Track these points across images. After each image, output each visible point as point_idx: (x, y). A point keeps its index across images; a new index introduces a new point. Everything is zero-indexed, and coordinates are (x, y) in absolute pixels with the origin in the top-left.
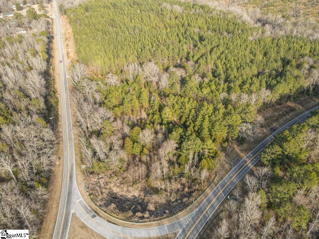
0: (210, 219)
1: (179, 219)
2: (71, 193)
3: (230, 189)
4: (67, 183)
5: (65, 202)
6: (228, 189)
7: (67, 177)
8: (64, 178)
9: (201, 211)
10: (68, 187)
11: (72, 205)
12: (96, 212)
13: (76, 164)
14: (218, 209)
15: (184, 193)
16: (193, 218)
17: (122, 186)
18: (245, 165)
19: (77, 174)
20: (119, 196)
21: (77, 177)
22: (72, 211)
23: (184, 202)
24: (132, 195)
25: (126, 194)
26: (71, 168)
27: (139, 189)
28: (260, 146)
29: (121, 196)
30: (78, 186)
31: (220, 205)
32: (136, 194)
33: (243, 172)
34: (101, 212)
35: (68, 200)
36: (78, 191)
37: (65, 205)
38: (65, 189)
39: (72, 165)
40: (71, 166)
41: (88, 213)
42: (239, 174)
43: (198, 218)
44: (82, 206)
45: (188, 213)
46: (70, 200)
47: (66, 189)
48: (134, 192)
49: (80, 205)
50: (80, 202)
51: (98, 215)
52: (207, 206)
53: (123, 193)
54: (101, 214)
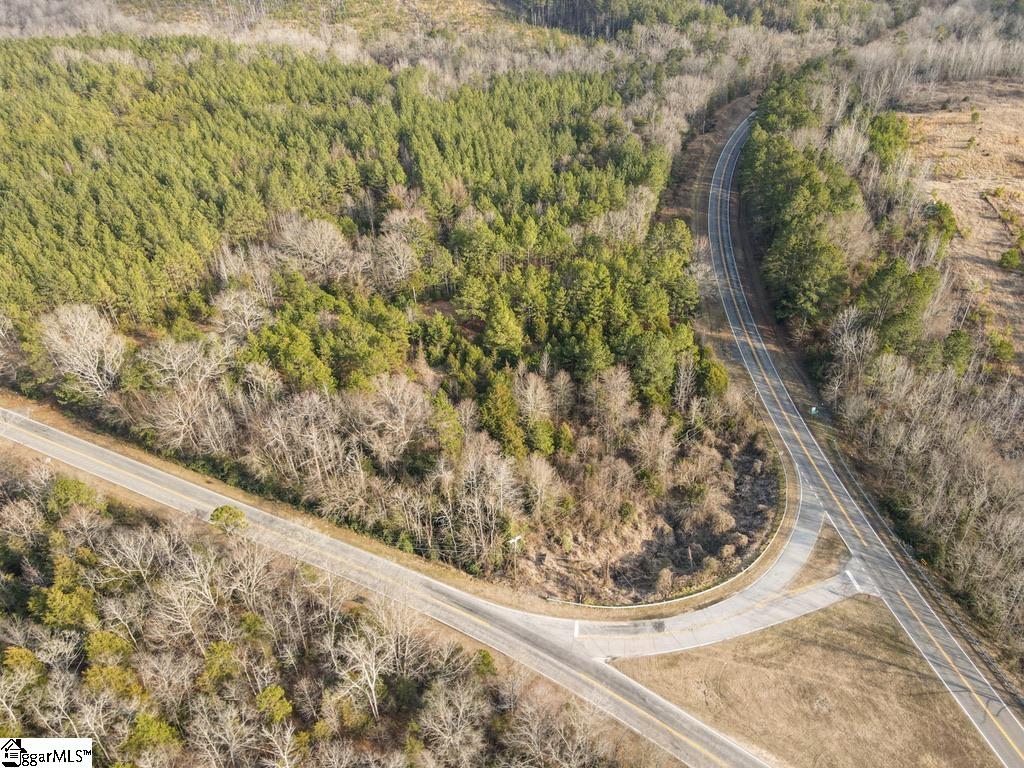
0: (832, 464)
1: (798, 501)
2: (531, 634)
3: (788, 400)
4: (487, 629)
5: (551, 663)
6: (788, 403)
7: (460, 616)
8: (456, 625)
9: (806, 465)
10: (501, 633)
11: (579, 653)
12: (650, 617)
13: (433, 577)
14: (819, 441)
15: (736, 461)
16: (813, 483)
17: (603, 539)
18: (754, 350)
19: (476, 593)
20: (618, 564)
21: (485, 597)
22: (600, 660)
23: (759, 471)
24: (640, 542)
25: (628, 552)
26: (432, 593)
27: (645, 517)
28: (727, 306)
29: (622, 560)
30: (517, 608)
31: (814, 436)
32: (646, 534)
33: (765, 362)
34: (659, 608)
35: (549, 652)
36: (541, 616)
37: (560, 665)
38: (501, 640)
39: (428, 586)
40: (428, 590)
41: (636, 633)
42: (765, 369)
43: (817, 476)
44: (602, 633)
45: (795, 481)
46: (555, 647)
47: (505, 639)
48: (638, 536)
49: (595, 636)
50: (582, 631)
51: (662, 616)
52: (802, 450)
53: (621, 552)
54: (664, 611)
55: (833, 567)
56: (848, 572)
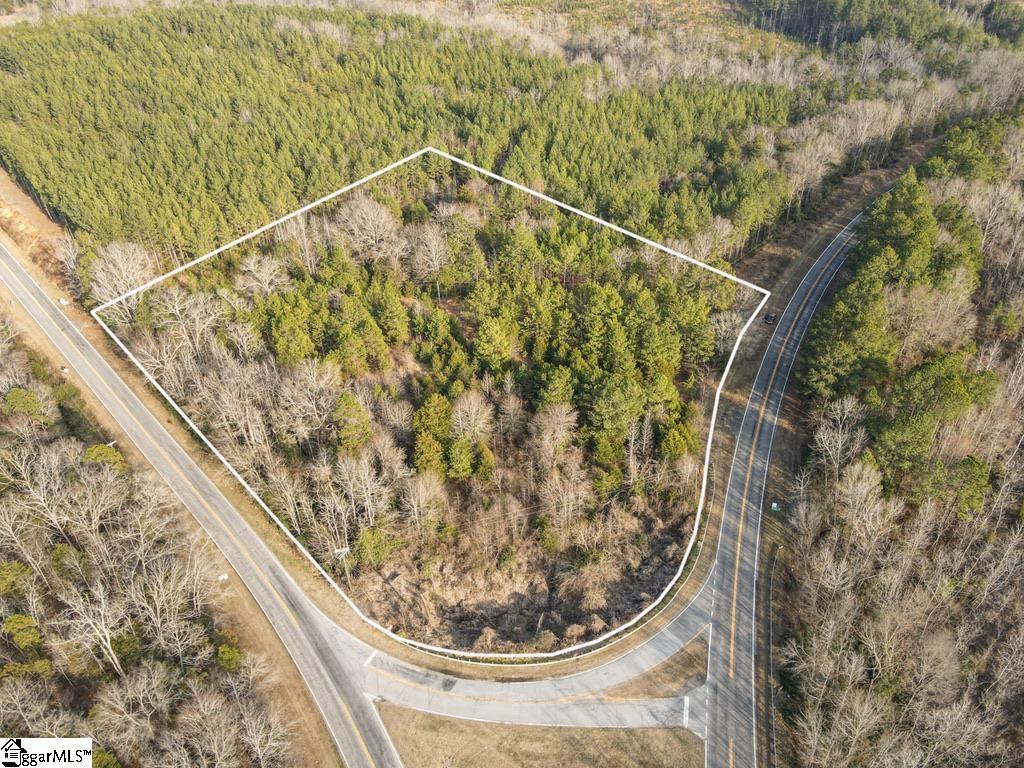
0: (760, 573)
1: (688, 601)
2: (327, 648)
3: (761, 489)
4: (293, 629)
5: (325, 682)
6: (756, 490)
7: (280, 608)
8: (272, 616)
9: (727, 564)
10: (303, 637)
11: (357, 682)
12: (446, 672)
13: (283, 563)
14: (763, 543)
15: (656, 537)
16: (720, 588)
17: (468, 577)
18: (760, 421)
19: (308, 591)
20: (472, 608)
21: (313, 598)
22: (369, 697)
23: (670, 556)
24: (508, 593)
25: (490, 598)
26: (274, 579)
27: (525, 568)
28: (765, 365)
29: (479, 606)
30: (334, 619)
31: (761, 533)
32: (520, 586)
33: (763, 438)
34: (461, 666)
35: (331, 672)
36: (349, 634)
37: (332, 688)
38: (298, 644)
39: (273, 569)
40: (271, 574)
41: (422, 683)
42: (758, 446)
43: (731, 581)
44: (391, 671)
45: (700, 579)
46: (339, 668)
47: (302, 644)
48: (511, 585)
49: (383, 672)
50: (374, 663)
51: (459, 675)
52: (734, 547)
53: (481, 597)
54: (464, 671)
55: (674, 687)
56: (687, 700)
